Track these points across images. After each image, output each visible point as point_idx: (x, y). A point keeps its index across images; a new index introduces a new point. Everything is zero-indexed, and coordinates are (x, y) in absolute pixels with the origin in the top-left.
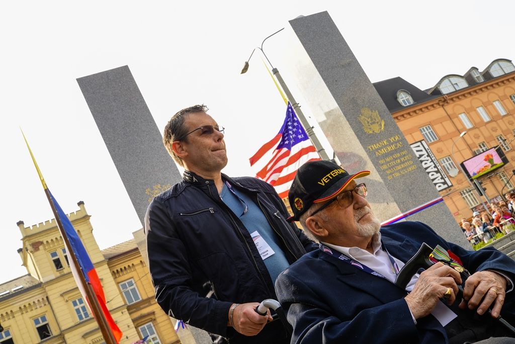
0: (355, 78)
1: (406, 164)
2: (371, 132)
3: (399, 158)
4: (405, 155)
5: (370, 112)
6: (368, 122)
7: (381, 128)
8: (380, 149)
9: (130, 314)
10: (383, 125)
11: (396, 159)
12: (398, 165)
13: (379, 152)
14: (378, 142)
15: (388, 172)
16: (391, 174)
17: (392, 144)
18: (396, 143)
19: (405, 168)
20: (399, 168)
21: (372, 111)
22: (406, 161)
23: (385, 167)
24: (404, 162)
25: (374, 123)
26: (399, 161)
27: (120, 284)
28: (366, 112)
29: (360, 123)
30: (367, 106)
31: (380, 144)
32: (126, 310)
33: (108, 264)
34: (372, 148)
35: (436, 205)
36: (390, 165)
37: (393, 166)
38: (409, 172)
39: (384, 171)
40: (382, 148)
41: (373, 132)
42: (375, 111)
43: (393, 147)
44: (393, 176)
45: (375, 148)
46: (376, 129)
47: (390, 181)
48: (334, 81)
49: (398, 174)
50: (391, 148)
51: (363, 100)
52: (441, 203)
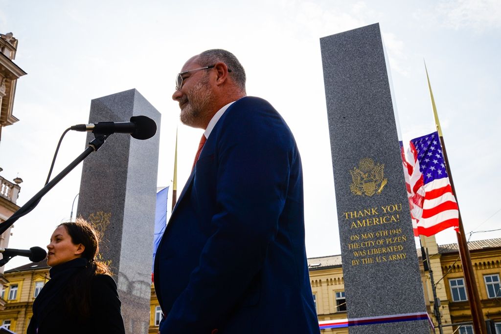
0: (374, 115)
1: (390, 249)
2: (359, 193)
3: (384, 238)
4: (395, 235)
5: (372, 166)
6: (362, 179)
7: (377, 190)
8: (361, 219)
9: (451, 310)
10: (382, 187)
11: (379, 238)
12: (377, 247)
13: (357, 224)
14: (364, 208)
15: (356, 254)
16: (360, 257)
17: (384, 215)
18: (391, 214)
19: (387, 254)
20: (377, 251)
21: (376, 165)
22: (393, 245)
23: (355, 246)
24: (388, 246)
25: (371, 181)
26: (381, 242)
27: (450, 281)
28: (367, 164)
29: (350, 178)
30: (372, 155)
31: (363, 213)
32: (447, 306)
33: (441, 259)
34: (349, 215)
35: (410, 323)
36: (364, 245)
37: (369, 248)
38: (391, 261)
39: (351, 251)
40: (364, 218)
41: (363, 193)
42: (381, 164)
43: (383, 220)
44: (361, 262)
45: (354, 216)
46: (370, 189)
47: (352, 267)
48: (342, 118)
49: (370, 261)
50: (379, 221)
51: (371, 147)
52: (421, 322)
